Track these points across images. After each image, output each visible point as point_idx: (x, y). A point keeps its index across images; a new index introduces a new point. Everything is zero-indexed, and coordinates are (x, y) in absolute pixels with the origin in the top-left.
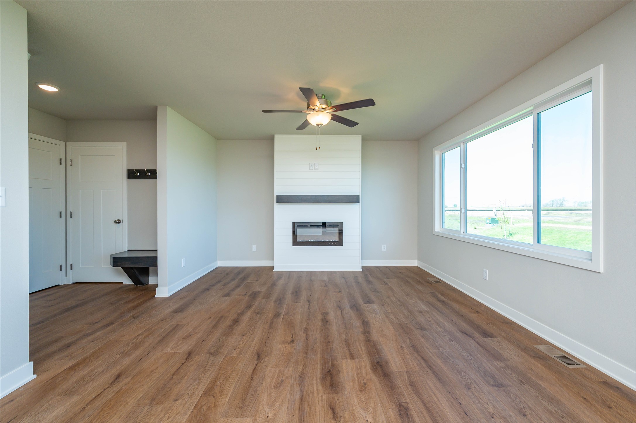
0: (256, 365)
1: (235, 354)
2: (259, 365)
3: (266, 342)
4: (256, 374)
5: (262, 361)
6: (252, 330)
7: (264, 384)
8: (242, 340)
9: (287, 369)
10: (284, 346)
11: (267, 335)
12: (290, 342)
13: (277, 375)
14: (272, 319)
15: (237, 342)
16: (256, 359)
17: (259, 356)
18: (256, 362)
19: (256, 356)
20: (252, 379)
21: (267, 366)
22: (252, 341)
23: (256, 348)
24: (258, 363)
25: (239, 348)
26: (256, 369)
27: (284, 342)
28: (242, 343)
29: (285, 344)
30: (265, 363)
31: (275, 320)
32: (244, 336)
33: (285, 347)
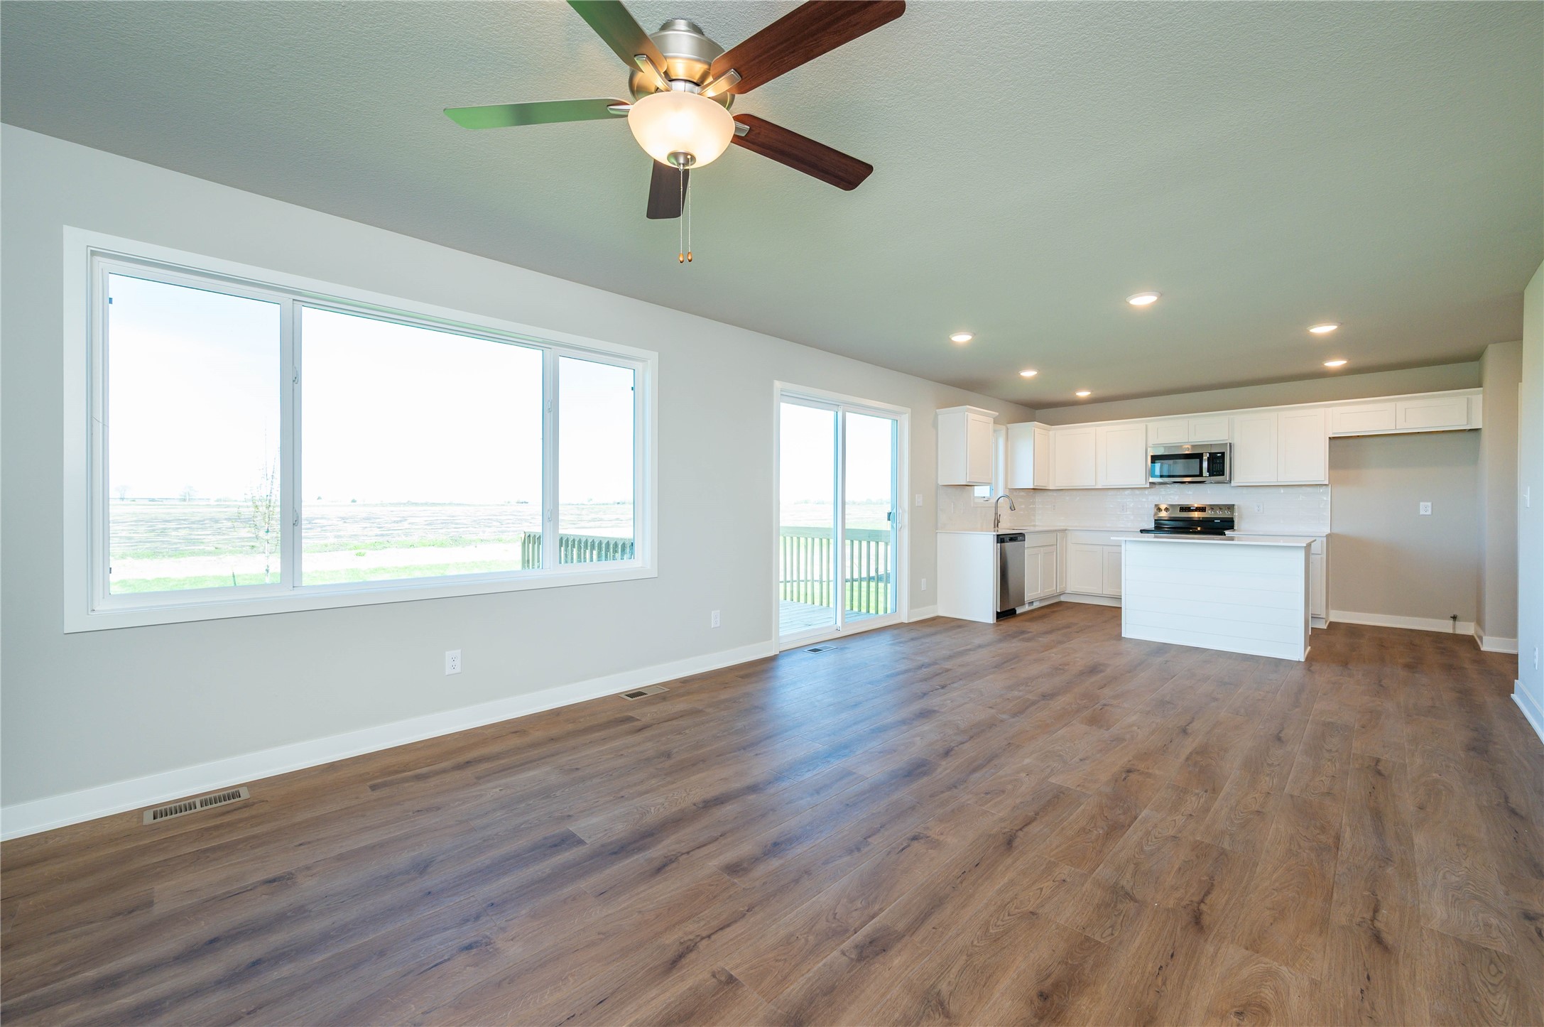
0: (1021, 829)
1: (1064, 871)
2: (1016, 828)
3: (977, 865)
4: (1026, 816)
5: (1007, 830)
6: (999, 923)
7: (1018, 801)
8: (1040, 900)
9: (969, 802)
10: (941, 838)
11: (961, 882)
12: (922, 838)
13: (991, 802)
14: (907, 938)
15: (1056, 899)
16: (1018, 839)
17: (1009, 843)
18: (1020, 834)
19: (1015, 843)
20: (1037, 814)
21: (1002, 820)
22: (1012, 883)
23: (1009, 861)
24: (1017, 831)
25: (1053, 881)
26: (1024, 824)
27: (935, 844)
28: (1041, 889)
29: (937, 840)
30: (1003, 825)
31: (900, 926)
32: (1031, 912)
33: (942, 834)
